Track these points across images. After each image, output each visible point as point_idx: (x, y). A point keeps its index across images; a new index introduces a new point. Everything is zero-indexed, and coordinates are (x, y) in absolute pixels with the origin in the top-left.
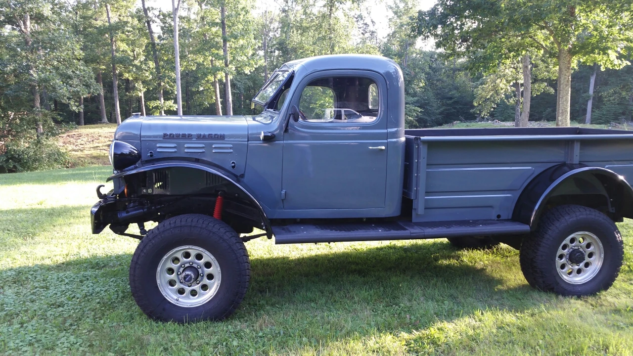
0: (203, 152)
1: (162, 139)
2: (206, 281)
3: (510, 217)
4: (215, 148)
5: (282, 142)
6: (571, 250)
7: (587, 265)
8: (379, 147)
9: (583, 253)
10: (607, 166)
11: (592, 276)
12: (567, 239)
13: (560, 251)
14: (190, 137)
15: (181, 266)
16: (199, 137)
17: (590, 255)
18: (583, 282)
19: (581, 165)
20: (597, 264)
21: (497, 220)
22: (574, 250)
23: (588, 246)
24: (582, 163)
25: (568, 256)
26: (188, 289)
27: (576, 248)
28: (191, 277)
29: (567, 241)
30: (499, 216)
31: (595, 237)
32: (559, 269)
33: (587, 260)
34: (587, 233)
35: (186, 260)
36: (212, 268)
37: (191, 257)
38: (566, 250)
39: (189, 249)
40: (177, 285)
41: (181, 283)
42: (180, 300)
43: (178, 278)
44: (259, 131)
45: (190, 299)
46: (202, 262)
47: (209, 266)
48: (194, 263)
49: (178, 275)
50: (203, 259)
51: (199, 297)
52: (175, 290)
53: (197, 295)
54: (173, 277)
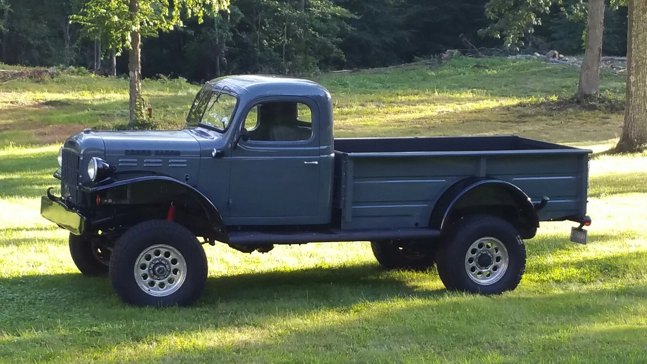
0: (161, 166)
1: (124, 155)
2: (172, 275)
3: (427, 226)
4: (171, 163)
5: (230, 158)
6: (480, 254)
7: (495, 268)
8: (313, 162)
9: (491, 258)
11: (499, 278)
12: (475, 243)
13: (469, 255)
14: (149, 153)
15: (152, 263)
16: (158, 153)
17: (498, 259)
18: (492, 283)
19: (489, 178)
20: (503, 267)
21: (416, 228)
22: (482, 255)
23: (496, 251)
25: (477, 260)
26: (157, 282)
27: (484, 252)
28: (164, 270)
29: (474, 246)
30: (417, 224)
31: (500, 242)
32: (468, 271)
33: (495, 263)
34: (492, 238)
35: (157, 257)
36: (178, 264)
37: (161, 255)
38: (475, 254)
39: (159, 247)
40: (148, 278)
41: (152, 277)
42: (151, 291)
43: (149, 272)
44: (212, 148)
45: (159, 290)
46: (170, 259)
47: (174, 262)
48: (163, 259)
49: (149, 270)
50: (170, 257)
51: (166, 289)
52: (147, 282)
53: (165, 287)
54: (146, 271)
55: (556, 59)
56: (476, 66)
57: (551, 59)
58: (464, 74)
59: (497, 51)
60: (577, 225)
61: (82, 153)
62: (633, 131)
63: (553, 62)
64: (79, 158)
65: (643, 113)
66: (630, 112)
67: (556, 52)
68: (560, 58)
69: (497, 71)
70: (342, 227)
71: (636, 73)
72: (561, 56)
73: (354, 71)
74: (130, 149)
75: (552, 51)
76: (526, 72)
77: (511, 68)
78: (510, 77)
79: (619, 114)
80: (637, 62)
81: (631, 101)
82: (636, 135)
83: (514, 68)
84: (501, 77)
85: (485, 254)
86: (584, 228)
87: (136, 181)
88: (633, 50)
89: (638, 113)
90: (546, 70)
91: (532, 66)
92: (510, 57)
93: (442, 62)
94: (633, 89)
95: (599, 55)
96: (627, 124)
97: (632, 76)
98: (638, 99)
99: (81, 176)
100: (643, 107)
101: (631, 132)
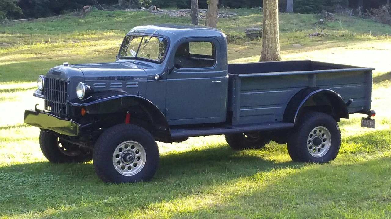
0: (121, 87)
1: (97, 80)
2: (136, 161)
3: (282, 120)
4: (128, 85)
5: (166, 80)
6: (314, 138)
7: (323, 146)
8: (217, 81)
9: (321, 139)
10: (330, 88)
11: (326, 152)
12: (312, 131)
13: (309, 139)
14: (113, 78)
15: (123, 153)
16: (119, 78)
17: (324, 140)
18: (322, 156)
19: (318, 88)
20: (328, 145)
21: (276, 122)
22: (316, 138)
23: (323, 135)
24: (318, 87)
25: (313, 141)
26: (127, 166)
27: (317, 136)
29: (312, 132)
30: (276, 120)
31: (326, 129)
32: (309, 149)
33: (323, 143)
34: (322, 127)
35: (126, 149)
36: (140, 153)
37: (129, 148)
38: (312, 138)
39: (128, 143)
40: (121, 164)
41: (123, 163)
42: (123, 172)
43: (121, 160)
44: (155, 74)
45: (128, 171)
46: (134, 150)
47: (137, 152)
48: (129, 150)
49: (121, 158)
50: (135, 148)
51: (133, 170)
52: (121, 167)
53: (132, 169)
54: (119, 159)
55: (156, 11)
56: (108, 16)
57: (152, 11)
58: (103, 21)
59: (113, 6)
60: (366, 116)
61: (68, 80)
62: (268, 54)
63: (153, 12)
64: (66, 83)
65: (274, 43)
66: (266, 42)
67: (155, 7)
68: (158, 10)
69: (122, 19)
70: (233, 124)
71: (269, 19)
72: (158, 9)
73: (29, 20)
74: (101, 76)
75: (152, 6)
76: (140, 19)
77: (130, 17)
78: (131, 22)
79: (232, 43)
80: (270, 12)
81: (267, 36)
82: (270, 57)
83: (132, 17)
84: (126, 22)
85: (317, 137)
86: (372, 118)
87: (113, 98)
88: (268, 4)
89: (271, 43)
90: (152, 18)
91: (142, 15)
92: (126, 10)
93: (85, 14)
94: (268, 28)
95: (217, 8)
96: (264, 50)
97: (267, 21)
98: (271, 35)
99: (68, 96)
100: (274, 40)
101: (267, 55)
